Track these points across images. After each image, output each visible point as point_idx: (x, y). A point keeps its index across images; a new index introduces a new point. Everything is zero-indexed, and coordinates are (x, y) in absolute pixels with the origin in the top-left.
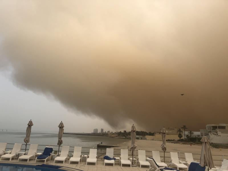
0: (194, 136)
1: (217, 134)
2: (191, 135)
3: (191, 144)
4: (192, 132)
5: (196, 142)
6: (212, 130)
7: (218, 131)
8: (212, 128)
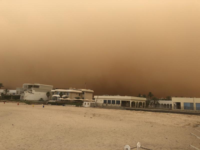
0: (9, 94)
1: (32, 92)
2: (6, 93)
3: (4, 102)
4: (8, 90)
5: (10, 100)
6: (28, 88)
7: (32, 90)
8: (28, 87)
